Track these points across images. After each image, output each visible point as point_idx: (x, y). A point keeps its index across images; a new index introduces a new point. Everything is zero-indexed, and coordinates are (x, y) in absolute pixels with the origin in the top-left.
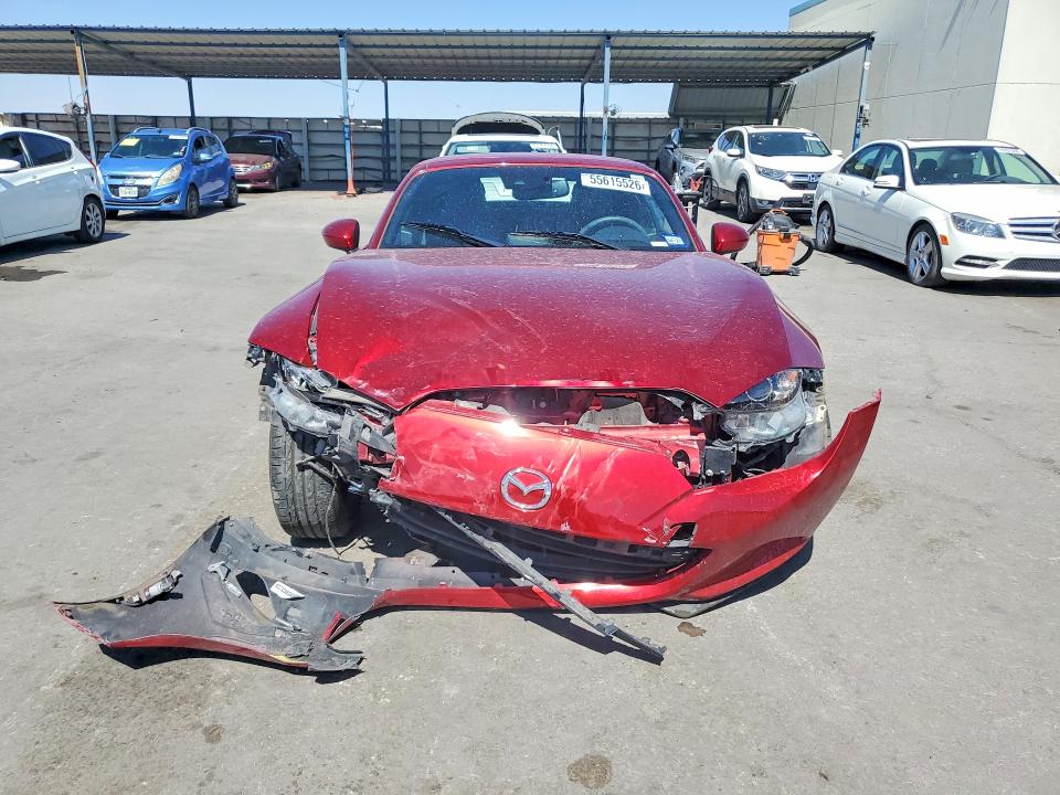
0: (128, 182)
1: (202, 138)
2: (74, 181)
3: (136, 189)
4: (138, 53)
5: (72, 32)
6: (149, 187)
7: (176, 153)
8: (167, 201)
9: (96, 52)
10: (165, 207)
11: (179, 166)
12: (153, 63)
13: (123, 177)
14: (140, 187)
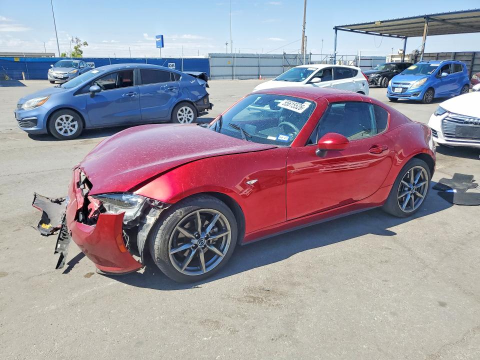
0: (399, 86)
1: (451, 64)
2: (353, 85)
3: (402, 89)
4: (462, 23)
5: (425, 18)
6: (407, 88)
7: (429, 73)
8: (415, 95)
9: (438, 25)
10: (413, 97)
11: (426, 79)
12: (472, 26)
13: (399, 84)
14: (403, 88)
